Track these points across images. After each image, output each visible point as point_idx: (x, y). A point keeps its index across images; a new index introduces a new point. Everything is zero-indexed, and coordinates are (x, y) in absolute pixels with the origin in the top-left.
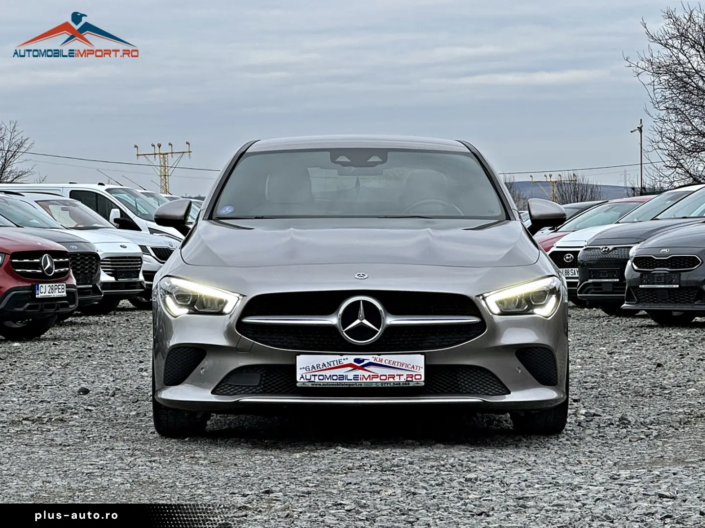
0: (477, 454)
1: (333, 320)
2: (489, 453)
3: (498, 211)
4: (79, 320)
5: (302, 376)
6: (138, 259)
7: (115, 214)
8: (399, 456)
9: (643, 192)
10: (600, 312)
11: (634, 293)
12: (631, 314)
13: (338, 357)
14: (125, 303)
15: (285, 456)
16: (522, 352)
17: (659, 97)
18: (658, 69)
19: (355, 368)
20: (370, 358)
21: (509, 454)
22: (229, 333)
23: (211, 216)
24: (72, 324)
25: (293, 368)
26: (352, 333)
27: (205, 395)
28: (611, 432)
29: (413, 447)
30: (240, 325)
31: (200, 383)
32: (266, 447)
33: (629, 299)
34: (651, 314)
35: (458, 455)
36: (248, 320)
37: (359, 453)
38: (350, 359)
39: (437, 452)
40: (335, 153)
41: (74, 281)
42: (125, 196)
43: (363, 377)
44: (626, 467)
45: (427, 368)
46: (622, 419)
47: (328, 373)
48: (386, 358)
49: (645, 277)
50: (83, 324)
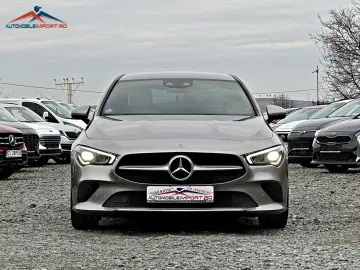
0: (241, 238)
1: (166, 168)
2: (247, 238)
3: (251, 111)
4: (27, 169)
5: (149, 197)
6: (58, 138)
7: (46, 114)
8: (201, 239)
9: (318, 103)
10: (299, 165)
11: (317, 155)
12: (315, 166)
13: (168, 187)
14: (51, 161)
15: (141, 239)
16: (264, 184)
17: (327, 54)
18: (327, 40)
19: (177, 193)
20: (185, 188)
21: (258, 238)
22: (111, 175)
23: (102, 114)
24: (24, 171)
25: (145, 193)
26: (176, 174)
27: (98, 207)
28: (310, 227)
29: (208, 234)
30: (117, 170)
31: (96, 201)
32: (131, 235)
33: (315, 158)
34: (326, 166)
35: (231, 238)
36: (121, 168)
37: (180, 238)
38: (175, 188)
39: (220, 237)
40: (166, 81)
41: (25, 149)
42: (51, 105)
43: (182, 198)
44: (320, 245)
45: (215, 193)
46: (315, 220)
47: (163, 196)
48: (193, 188)
49: (323, 147)
50: (30, 172)
